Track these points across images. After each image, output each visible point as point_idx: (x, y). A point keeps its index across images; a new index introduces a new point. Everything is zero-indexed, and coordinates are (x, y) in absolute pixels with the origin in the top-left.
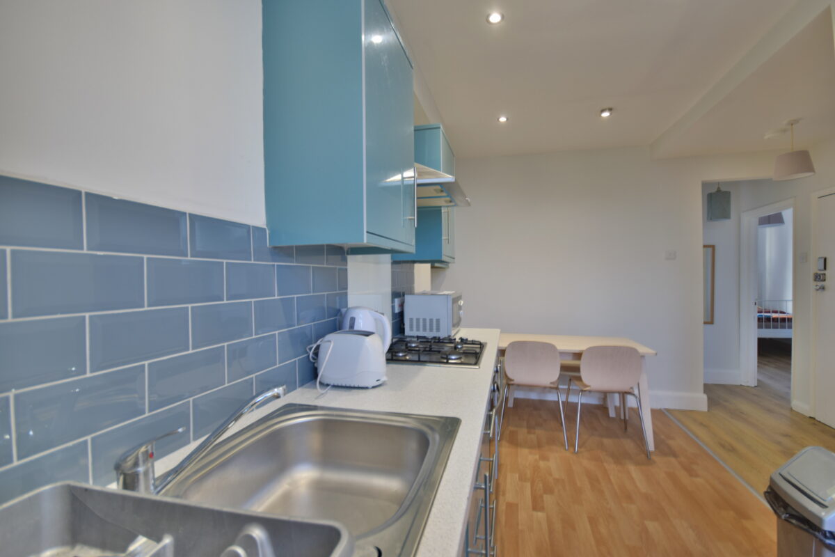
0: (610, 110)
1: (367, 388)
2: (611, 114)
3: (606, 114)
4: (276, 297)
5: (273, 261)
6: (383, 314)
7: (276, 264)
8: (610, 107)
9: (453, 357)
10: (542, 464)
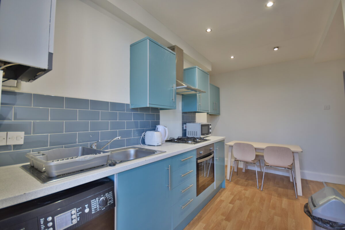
0: (277, 47)
1: (155, 146)
2: (278, 49)
3: (276, 49)
4: (133, 121)
5: (131, 112)
6: (166, 127)
7: (133, 112)
8: (278, 46)
9: (190, 142)
10: (243, 191)
